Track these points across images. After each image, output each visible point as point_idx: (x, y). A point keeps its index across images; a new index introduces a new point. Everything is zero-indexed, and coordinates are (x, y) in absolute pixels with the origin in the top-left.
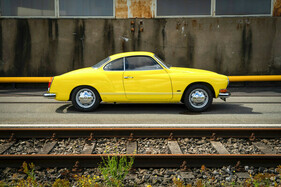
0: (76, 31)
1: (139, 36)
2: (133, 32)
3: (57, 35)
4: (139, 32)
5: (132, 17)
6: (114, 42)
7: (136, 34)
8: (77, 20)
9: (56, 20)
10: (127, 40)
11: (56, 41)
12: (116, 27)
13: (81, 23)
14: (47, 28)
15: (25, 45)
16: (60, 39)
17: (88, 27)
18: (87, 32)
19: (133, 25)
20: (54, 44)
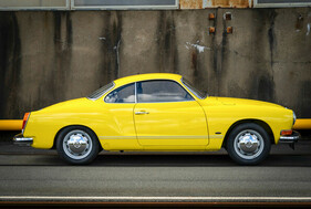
0: (106, 32)
1: (225, 42)
2: (213, 33)
3: (69, 40)
4: (225, 34)
5: (210, 5)
6: (176, 52)
7: (219, 38)
8: (108, 12)
9: (68, 13)
10: (201, 49)
11: (68, 53)
12: (180, 25)
13: (114, 18)
14: (51, 28)
15: (10, 59)
16: (75, 48)
17: (127, 25)
18: (125, 35)
19: (213, 21)
20: (63, 57)
